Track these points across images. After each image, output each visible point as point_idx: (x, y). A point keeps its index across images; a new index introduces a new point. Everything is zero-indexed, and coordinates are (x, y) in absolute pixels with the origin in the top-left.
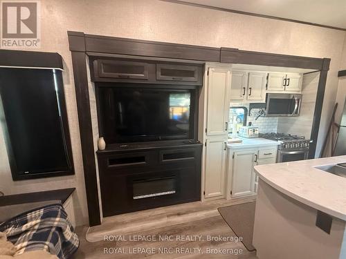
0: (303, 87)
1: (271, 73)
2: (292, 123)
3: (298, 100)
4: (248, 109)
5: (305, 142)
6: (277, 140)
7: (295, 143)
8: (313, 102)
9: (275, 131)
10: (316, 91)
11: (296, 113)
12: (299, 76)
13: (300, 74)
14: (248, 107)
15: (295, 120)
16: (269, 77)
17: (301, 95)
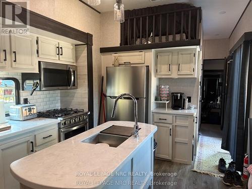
0: (77, 58)
1: (41, 38)
2: (73, 96)
3: (74, 72)
4: (20, 81)
5: (84, 115)
6: (57, 117)
7: (75, 117)
8: (85, 74)
9: (58, 106)
10: (86, 63)
11: (74, 85)
12: (72, 47)
13: (72, 44)
14: (19, 78)
15: (75, 93)
16: (39, 42)
17: (76, 67)
